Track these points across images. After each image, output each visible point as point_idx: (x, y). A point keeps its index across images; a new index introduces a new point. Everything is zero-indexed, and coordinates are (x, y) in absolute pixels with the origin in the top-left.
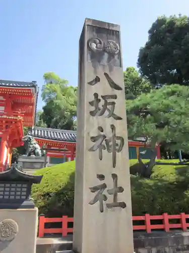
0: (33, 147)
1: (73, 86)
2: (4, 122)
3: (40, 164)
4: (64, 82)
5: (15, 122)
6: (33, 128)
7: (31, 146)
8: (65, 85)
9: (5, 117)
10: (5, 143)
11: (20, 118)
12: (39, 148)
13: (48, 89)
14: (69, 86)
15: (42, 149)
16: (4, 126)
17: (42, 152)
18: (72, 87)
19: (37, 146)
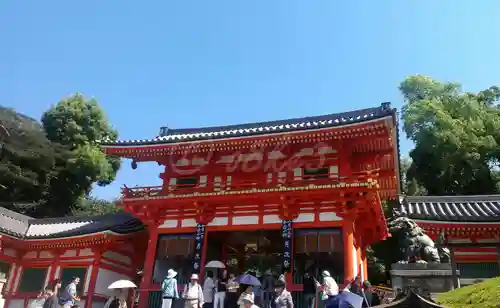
0: (418, 241)
1: (472, 92)
2: (342, 195)
3: (443, 281)
4: (449, 88)
5: (364, 193)
6: (401, 200)
7: (413, 240)
8: (453, 94)
9: (343, 185)
10: (351, 238)
11: (372, 182)
12: (432, 244)
13: (416, 112)
14: (462, 94)
15: (438, 246)
16: (344, 203)
17: (440, 252)
18: (471, 96)
19: (426, 238)
